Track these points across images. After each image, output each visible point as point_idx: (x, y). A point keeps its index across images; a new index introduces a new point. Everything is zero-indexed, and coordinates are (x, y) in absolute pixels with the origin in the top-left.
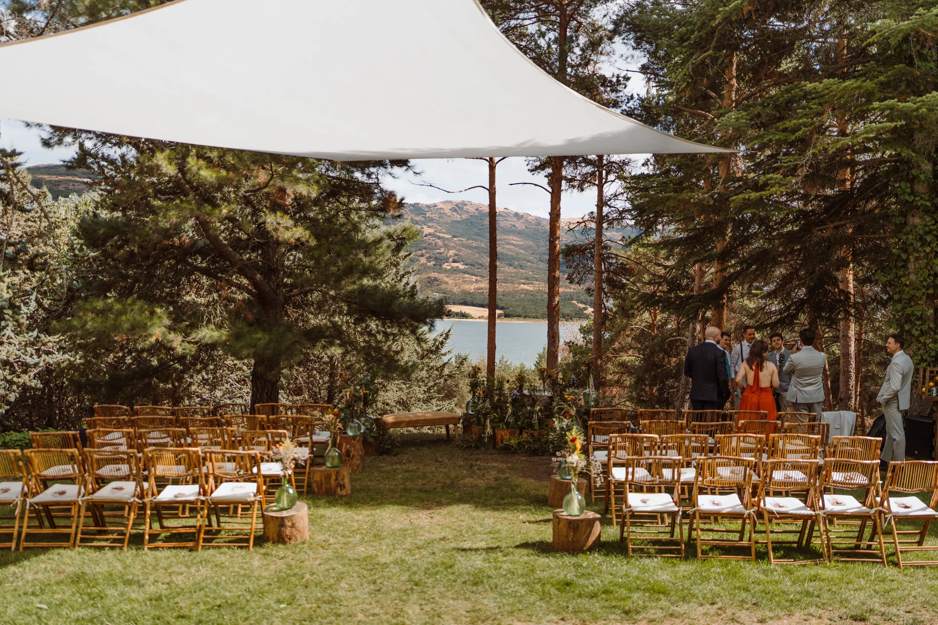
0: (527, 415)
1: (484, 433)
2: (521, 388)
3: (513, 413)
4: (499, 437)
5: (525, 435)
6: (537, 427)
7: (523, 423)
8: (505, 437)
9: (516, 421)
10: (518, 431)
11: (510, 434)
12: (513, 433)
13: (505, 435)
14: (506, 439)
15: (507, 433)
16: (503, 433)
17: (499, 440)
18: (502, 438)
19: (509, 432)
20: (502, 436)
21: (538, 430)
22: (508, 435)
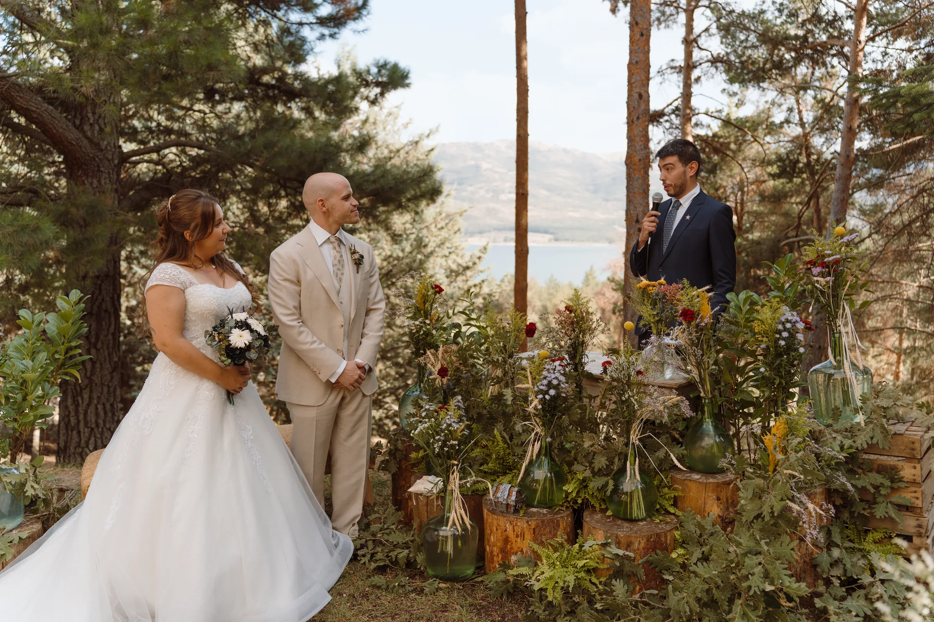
0: (601, 462)
1: (442, 521)
2: (577, 350)
3: (547, 451)
4: (494, 539)
5: (592, 542)
6: (638, 509)
7: (584, 484)
8: (517, 543)
9: (559, 477)
10: (565, 519)
11: (535, 535)
12: (548, 530)
13: (517, 536)
14: (522, 551)
15: (523, 529)
16: (509, 528)
17: (495, 553)
18: (506, 547)
19: (533, 527)
20: (506, 540)
21: (642, 520)
22: (528, 536)
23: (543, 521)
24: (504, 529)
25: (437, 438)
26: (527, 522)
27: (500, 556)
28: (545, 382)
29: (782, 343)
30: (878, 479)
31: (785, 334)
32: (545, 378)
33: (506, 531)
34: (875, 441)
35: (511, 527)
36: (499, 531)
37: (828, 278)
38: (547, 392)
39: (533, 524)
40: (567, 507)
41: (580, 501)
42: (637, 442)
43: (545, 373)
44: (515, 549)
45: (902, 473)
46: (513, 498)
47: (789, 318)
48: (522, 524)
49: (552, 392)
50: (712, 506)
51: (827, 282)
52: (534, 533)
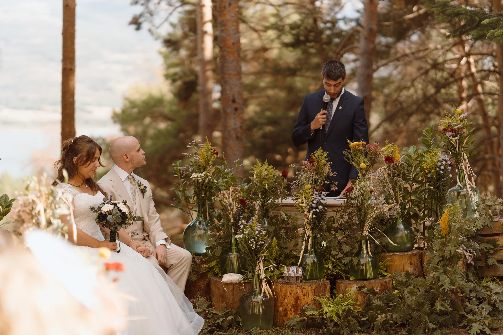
0: (346, 248)
4: (289, 301)
6: (370, 273)
8: (304, 300)
10: (328, 284)
11: (315, 292)
12: (322, 289)
13: (304, 295)
14: (307, 304)
15: (308, 290)
16: (299, 291)
17: (289, 309)
18: (297, 303)
19: (314, 288)
20: (297, 299)
21: (372, 279)
22: (311, 294)
23: (319, 284)
24: (296, 292)
25: (252, 240)
26: (311, 285)
27: (293, 310)
28: (315, 202)
29: (441, 172)
30: (488, 246)
31: (442, 168)
32: (315, 199)
33: (297, 293)
34: (486, 224)
35: (301, 290)
36: (292, 294)
37: (456, 138)
38: (317, 208)
39: (314, 287)
40: (327, 279)
41: (335, 273)
42: (368, 234)
43: (314, 196)
44: (303, 303)
45: (498, 242)
46: (301, 272)
47: (444, 159)
48: (307, 287)
49: (321, 207)
50: (408, 268)
51: (456, 140)
52: (314, 292)
